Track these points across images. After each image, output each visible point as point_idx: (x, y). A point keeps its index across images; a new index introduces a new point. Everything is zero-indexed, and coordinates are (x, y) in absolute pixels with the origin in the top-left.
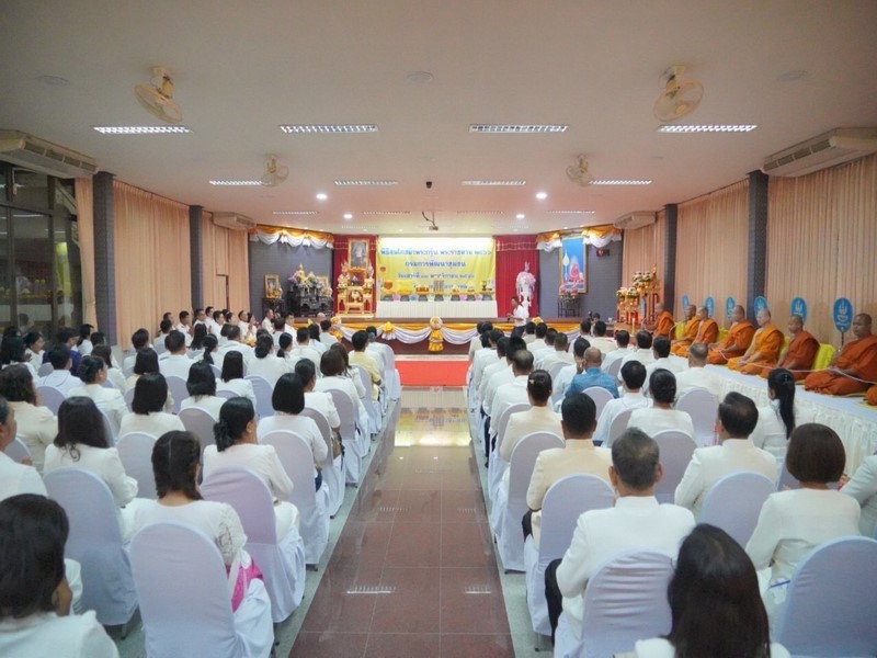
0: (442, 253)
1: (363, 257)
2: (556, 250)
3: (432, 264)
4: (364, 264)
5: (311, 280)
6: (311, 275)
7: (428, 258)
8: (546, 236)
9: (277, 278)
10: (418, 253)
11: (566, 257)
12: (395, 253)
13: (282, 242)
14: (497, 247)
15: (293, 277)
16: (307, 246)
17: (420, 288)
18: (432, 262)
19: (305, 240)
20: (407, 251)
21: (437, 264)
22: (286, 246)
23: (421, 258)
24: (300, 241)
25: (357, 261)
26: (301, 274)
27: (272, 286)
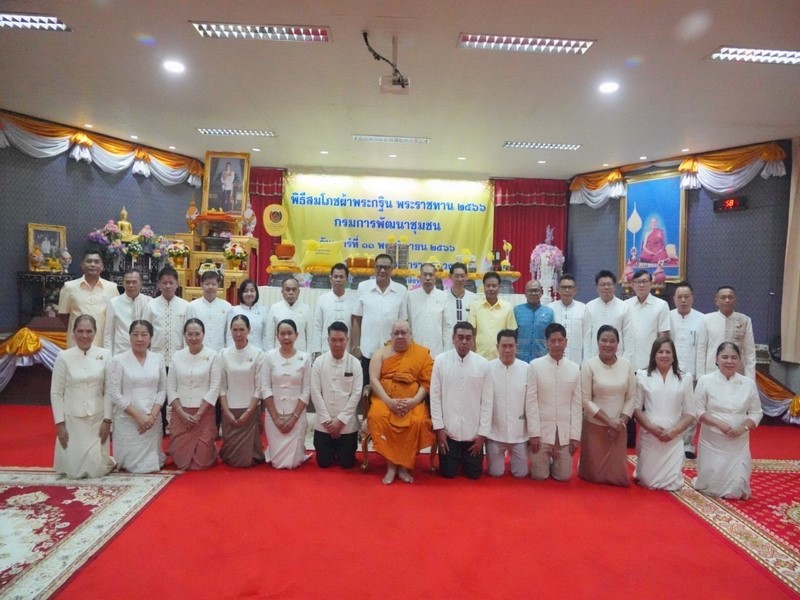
0: (400, 205)
1: (236, 189)
2: (614, 203)
4: (238, 206)
5: (144, 241)
6: (146, 231)
7: (373, 214)
8: (592, 179)
9: (62, 232)
10: (357, 203)
11: (635, 214)
12: (316, 203)
13: (78, 158)
14: (496, 198)
15: (98, 232)
16: (143, 176)
17: (355, 260)
18: (381, 221)
19: (137, 163)
20: (337, 200)
21: (390, 225)
22: (88, 168)
23: (360, 213)
24: (126, 164)
25: (221, 199)
26: (122, 228)
27: (46, 246)
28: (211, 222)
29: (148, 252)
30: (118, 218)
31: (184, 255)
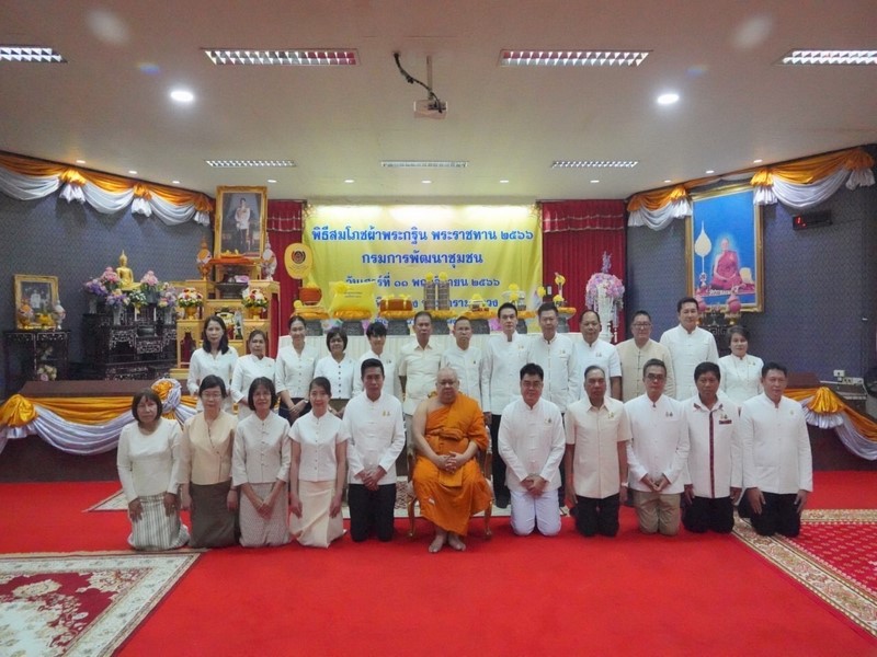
0: (436, 236)
1: (253, 228)
2: (678, 224)
3: (414, 259)
4: (256, 247)
5: (147, 289)
6: (150, 278)
7: (405, 247)
8: (652, 197)
9: (54, 284)
10: (387, 236)
11: (703, 236)
12: (341, 237)
13: (69, 199)
14: (544, 223)
15: (95, 281)
16: (144, 215)
17: (390, 302)
18: (415, 255)
19: (136, 201)
20: (364, 233)
21: (425, 259)
22: (82, 209)
23: (393, 247)
24: (124, 202)
25: (236, 240)
26: (122, 275)
27: (36, 300)
28: (226, 266)
29: (151, 301)
30: (116, 264)
31: (197, 304)
